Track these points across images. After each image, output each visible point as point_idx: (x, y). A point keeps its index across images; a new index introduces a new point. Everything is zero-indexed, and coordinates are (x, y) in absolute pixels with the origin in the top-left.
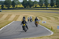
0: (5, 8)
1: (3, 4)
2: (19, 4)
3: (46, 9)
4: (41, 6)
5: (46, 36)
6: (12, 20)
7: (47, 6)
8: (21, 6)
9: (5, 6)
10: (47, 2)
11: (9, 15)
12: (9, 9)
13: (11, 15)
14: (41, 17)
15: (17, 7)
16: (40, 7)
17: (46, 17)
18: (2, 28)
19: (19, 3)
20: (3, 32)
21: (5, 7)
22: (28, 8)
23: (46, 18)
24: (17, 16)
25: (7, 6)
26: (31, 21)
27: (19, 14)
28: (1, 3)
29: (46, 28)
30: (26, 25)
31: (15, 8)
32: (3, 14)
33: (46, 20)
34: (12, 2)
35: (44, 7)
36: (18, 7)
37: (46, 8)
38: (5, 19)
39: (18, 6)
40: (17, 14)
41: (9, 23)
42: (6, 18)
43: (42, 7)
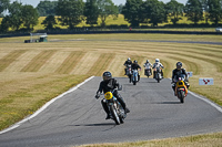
0: (61, 27)
1: (52, 11)
2: (111, 13)
3: (214, 30)
4: (196, 19)
5: (212, 133)
6: (84, 72)
7: (216, 21)
8: (121, 20)
9: (59, 19)
10: (216, 7)
11: (74, 53)
12: (73, 30)
13: (81, 54)
14: (195, 61)
15: (103, 25)
16: (189, 22)
17: (212, 62)
18: (48, 104)
19: (111, 10)
20: (50, 119)
21: (58, 24)
22: (147, 27)
23: (213, 66)
24: (103, 56)
25: (66, 21)
26: (158, 80)
27: (112, 51)
28: (45, 8)
29: (213, 104)
30: (115, 94)
31: (99, 27)
32: (52, 52)
33: (212, 75)
34: (87, 4)
35: (206, 26)
36: (108, 24)
37: (213, 26)
38: (59, 71)
39: (110, 20)
40: (106, 51)
41: (73, 86)
42: (64, 65)
43: (200, 22)
